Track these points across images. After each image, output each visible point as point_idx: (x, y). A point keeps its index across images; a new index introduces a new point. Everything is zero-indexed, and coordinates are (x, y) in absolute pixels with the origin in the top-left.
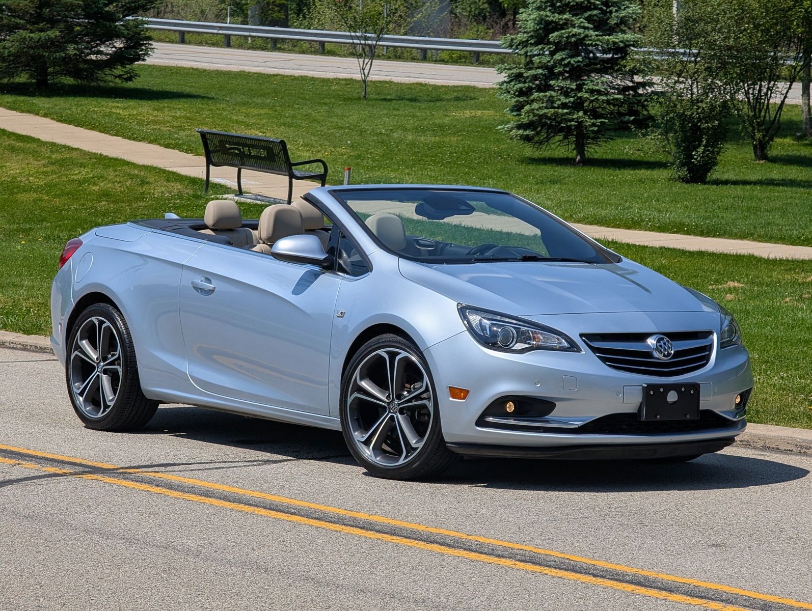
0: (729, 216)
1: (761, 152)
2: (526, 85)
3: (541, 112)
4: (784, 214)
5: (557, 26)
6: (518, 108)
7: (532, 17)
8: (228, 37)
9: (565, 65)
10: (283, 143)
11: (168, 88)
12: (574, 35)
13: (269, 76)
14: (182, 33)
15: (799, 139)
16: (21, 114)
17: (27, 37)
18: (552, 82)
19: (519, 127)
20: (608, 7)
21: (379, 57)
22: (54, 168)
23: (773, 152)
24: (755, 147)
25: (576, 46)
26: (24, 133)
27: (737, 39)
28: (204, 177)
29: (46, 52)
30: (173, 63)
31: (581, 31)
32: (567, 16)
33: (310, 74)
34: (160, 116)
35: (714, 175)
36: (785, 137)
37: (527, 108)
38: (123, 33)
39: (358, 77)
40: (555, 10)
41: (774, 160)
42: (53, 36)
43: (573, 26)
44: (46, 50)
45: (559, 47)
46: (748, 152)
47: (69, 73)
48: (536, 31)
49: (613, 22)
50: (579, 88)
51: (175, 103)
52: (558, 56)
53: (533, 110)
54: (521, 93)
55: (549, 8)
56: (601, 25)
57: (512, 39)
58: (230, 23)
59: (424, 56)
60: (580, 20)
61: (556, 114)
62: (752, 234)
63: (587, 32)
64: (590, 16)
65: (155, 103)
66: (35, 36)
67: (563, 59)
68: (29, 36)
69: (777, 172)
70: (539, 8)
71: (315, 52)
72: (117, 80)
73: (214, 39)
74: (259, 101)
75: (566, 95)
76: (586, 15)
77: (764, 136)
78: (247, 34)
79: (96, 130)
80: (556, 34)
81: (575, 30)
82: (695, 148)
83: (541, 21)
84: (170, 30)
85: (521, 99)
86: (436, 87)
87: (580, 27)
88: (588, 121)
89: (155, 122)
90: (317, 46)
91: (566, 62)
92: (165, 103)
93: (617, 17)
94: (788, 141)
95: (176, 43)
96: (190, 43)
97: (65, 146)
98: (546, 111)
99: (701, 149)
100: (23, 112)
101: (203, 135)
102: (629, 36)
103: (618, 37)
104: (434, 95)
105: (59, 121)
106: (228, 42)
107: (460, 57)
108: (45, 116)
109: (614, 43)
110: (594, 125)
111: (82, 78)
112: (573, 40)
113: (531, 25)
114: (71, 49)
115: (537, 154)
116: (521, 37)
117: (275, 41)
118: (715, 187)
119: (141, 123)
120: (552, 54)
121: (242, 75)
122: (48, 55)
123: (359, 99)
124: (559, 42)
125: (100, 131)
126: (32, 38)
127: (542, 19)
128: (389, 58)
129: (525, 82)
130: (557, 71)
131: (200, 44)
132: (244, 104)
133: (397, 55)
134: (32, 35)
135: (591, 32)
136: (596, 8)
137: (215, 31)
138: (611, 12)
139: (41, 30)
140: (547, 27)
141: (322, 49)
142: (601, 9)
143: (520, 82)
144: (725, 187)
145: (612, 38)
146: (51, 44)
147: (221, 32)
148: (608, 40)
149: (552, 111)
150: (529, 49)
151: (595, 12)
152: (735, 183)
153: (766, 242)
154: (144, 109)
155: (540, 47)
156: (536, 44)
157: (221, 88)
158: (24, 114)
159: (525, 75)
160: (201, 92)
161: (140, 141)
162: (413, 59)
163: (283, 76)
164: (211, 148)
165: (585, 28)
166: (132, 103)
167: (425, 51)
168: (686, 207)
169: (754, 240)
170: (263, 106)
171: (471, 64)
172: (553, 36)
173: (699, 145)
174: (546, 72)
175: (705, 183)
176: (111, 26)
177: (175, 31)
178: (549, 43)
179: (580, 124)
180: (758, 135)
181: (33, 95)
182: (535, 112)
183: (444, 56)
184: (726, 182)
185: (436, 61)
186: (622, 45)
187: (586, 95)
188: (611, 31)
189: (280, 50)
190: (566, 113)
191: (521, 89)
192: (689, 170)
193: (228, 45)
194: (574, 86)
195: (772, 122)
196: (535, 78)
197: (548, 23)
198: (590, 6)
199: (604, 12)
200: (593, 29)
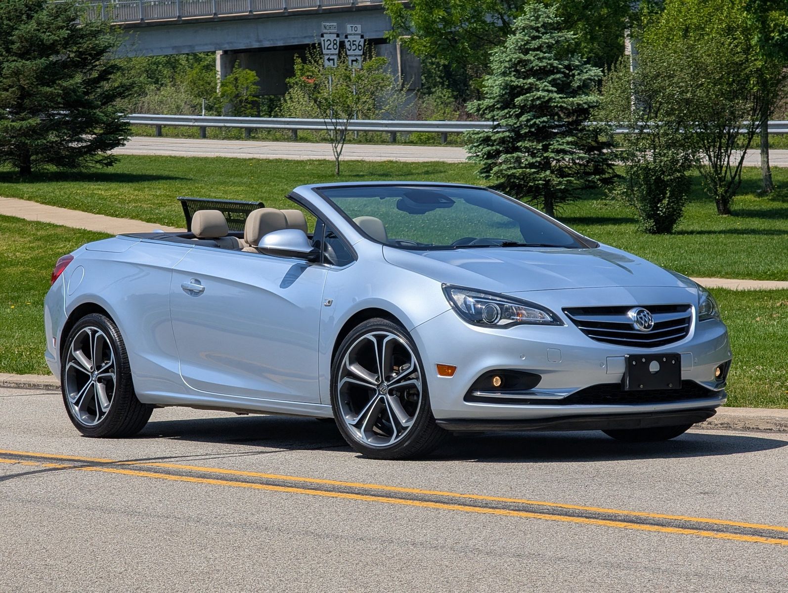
0: (696, 258)
1: (724, 207)
2: (494, 148)
3: (510, 172)
4: (749, 255)
5: (522, 91)
6: (487, 170)
7: (497, 82)
8: (203, 128)
9: (531, 126)
11: (148, 173)
12: (539, 98)
13: (245, 160)
14: (159, 127)
15: (760, 195)
16: (5, 199)
17: (9, 126)
18: (519, 144)
20: (571, 70)
21: (350, 142)
22: (40, 243)
23: (734, 207)
24: (718, 202)
25: (543, 108)
26: (9, 214)
27: (693, 93)
29: (28, 140)
30: (151, 153)
31: (545, 94)
32: (531, 80)
33: (285, 157)
34: (141, 195)
35: (679, 226)
36: (747, 194)
37: (495, 169)
38: (102, 120)
40: (519, 75)
41: (736, 214)
42: (34, 124)
43: (538, 90)
44: (28, 138)
45: (524, 109)
46: (712, 208)
47: (51, 161)
48: (502, 96)
49: (576, 84)
50: (545, 148)
51: (155, 184)
52: (524, 118)
53: (501, 170)
54: (489, 155)
55: (513, 73)
56: (564, 88)
57: (479, 105)
58: (205, 115)
59: (394, 139)
60: (544, 84)
61: (524, 174)
62: (719, 272)
63: (551, 95)
64: (554, 80)
65: (135, 185)
66: (17, 124)
67: (528, 121)
68: (11, 125)
69: (739, 224)
70: (504, 74)
71: (288, 140)
72: (98, 166)
73: (190, 132)
74: (236, 180)
75: (533, 155)
76: (550, 78)
77: (726, 192)
78: (222, 124)
79: (79, 210)
80: (522, 97)
81: (540, 93)
82: (660, 201)
83: (507, 86)
84: (147, 125)
85: (489, 161)
86: (406, 164)
87: (544, 90)
88: (555, 180)
89: (136, 201)
90: (290, 134)
91: (532, 122)
92: (146, 184)
93: (580, 80)
94: (750, 197)
95: (154, 136)
96: (167, 136)
97: (49, 224)
98: (514, 171)
99: (666, 201)
100: (7, 196)
101: (184, 203)
102: (592, 98)
103: (582, 99)
104: (405, 170)
105: (43, 203)
106: (203, 133)
107: (428, 139)
108: (30, 199)
109: (579, 105)
110: (560, 183)
111: (64, 166)
112: (538, 102)
113: (497, 91)
114: (52, 137)
116: (487, 102)
117: (250, 130)
118: (681, 236)
119: (122, 202)
120: (518, 116)
121: (218, 160)
122: (30, 143)
123: (333, 175)
124: (525, 105)
125: (83, 211)
126: (14, 126)
127: (507, 85)
128: (360, 142)
129: (493, 145)
130: (522, 132)
131: (177, 136)
132: (222, 184)
133: (368, 138)
134: (13, 124)
135: (555, 95)
136: (559, 72)
137: (191, 124)
138: (573, 75)
139: (23, 119)
140: (513, 92)
141: (295, 136)
142: (563, 73)
143: (488, 145)
144: (690, 236)
145: (576, 100)
146: (33, 132)
147: (196, 124)
148: (573, 102)
149: (520, 171)
150: (495, 113)
151: (558, 76)
152: (701, 233)
153: (734, 278)
154: (126, 190)
155: (506, 111)
156: (502, 108)
157: (199, 171)
158: (9, 198)
159: (493, 138)
160: (180, 175)
161: (122, 217)
162: (384, 142)
163: (259, 160)
165: (548, 91)
166: (113, 185)
167: (394, 133)
168: (654, 252)
169: (722, 277)
170: (240, 184)
171: (440, 144)
172: (519, 100)
173: (664, 198)
174: (513, 134)
175: (672, 233)
176: (90, 113)
177: (152, 125)
178: (514, 106)
179: (548, 182)
180: (720, 190)
181: (17, 181)
182: (504, 172)
183: (413, 138)
184: (692, 233)
185: (405, 143)
186: (586, 106)
187: (552, 155)
188: (574, 93)
189: (254, 138)
190: (534, 173)
191: (489, 152)
192: (657, 222)
193: (204, 136)
194: (540, 147)
195: (733, 178)
196: (503, 141)
197: (513, 88)
198: (553, 70)
199: (566, 76)
200: (557, 92)
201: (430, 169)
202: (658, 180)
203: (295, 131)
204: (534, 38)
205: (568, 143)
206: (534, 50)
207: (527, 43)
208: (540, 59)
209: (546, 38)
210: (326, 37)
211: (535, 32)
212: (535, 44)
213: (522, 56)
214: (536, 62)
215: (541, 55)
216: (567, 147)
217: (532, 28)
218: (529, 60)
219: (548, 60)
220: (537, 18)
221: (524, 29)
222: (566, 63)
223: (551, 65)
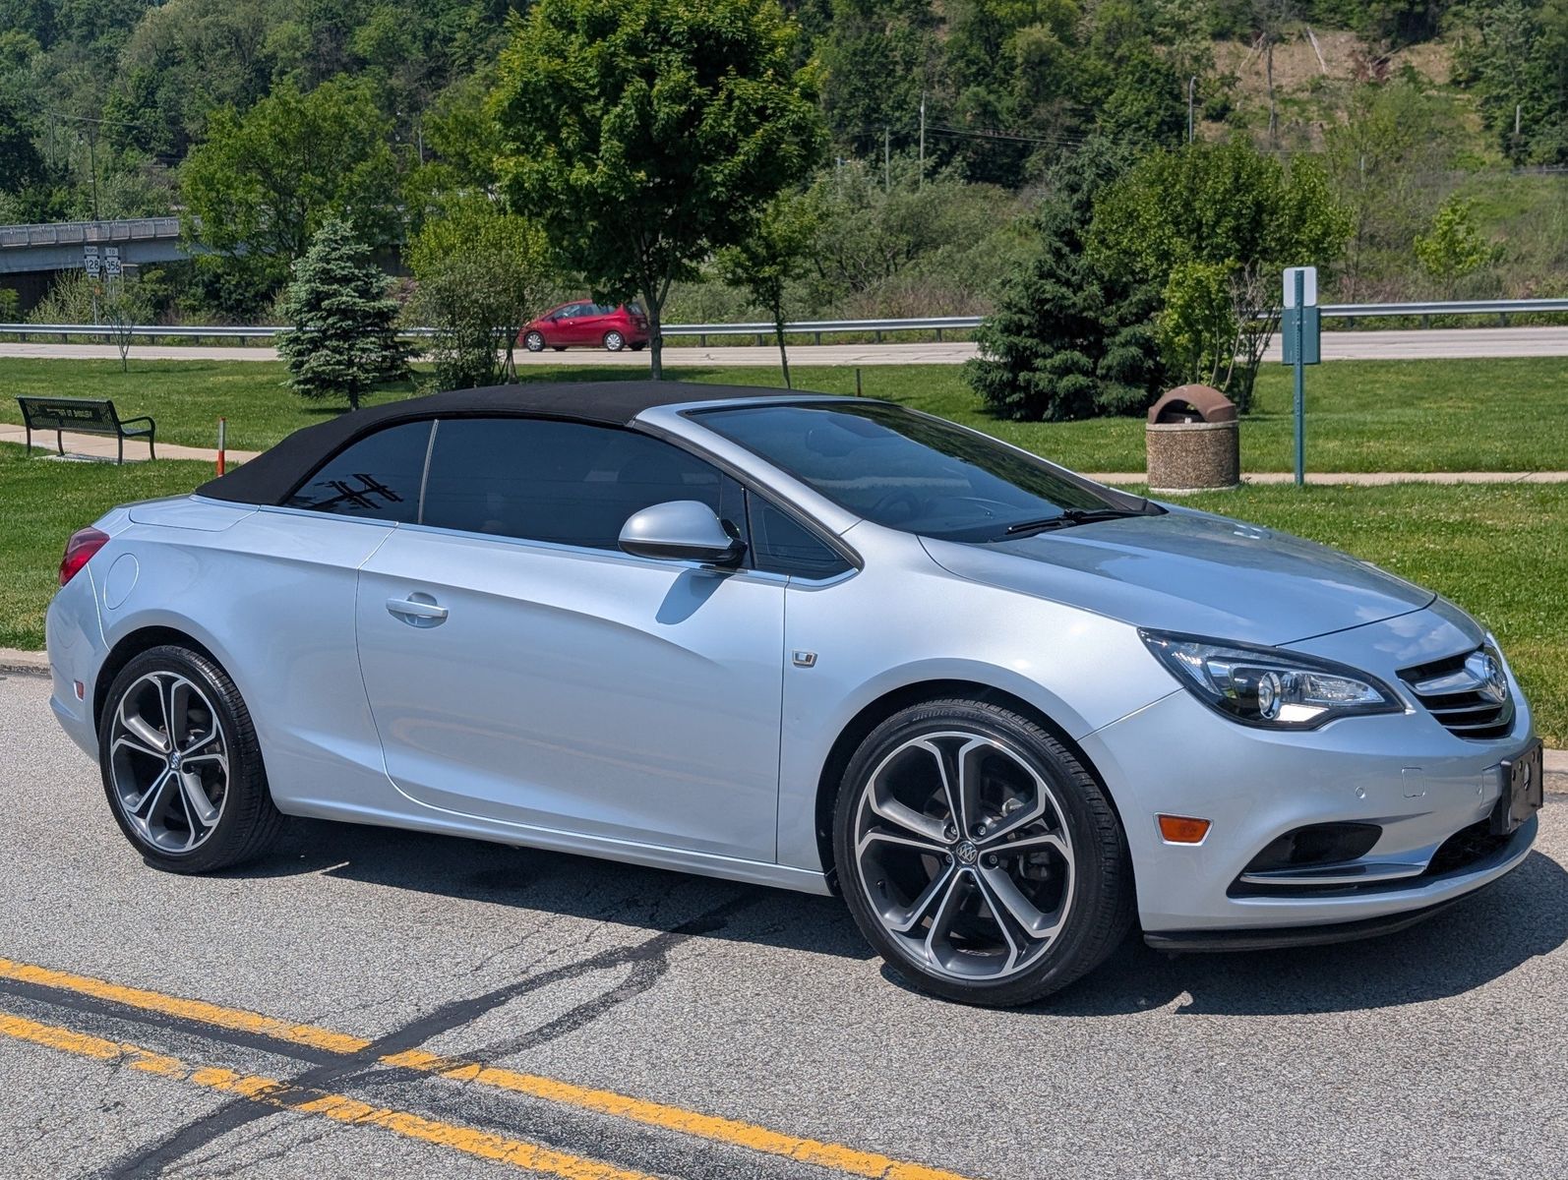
2: (303, 347)
3: (320, 369)
5: (328, 296)
6: (298, 366)
7: (303, 289)
9: (337, 328)
10: (110, 403)
12: (343, 303)
18: (326, 343)
19: (299, 383)
20: (369, 278)
25: (345, 313)
28: (25, 442)
31: (349, 299)
32: (335, 286)
33: (67, 357)
37: (305, 366)
39: (119, 357)
40: (323, 282)
43: (342, 295)
45: (330, 313)
48: (308, 300)
49: (374, 291)
50: (351, 348)
52: (330, 321)
53: (311, 367)
54: (300, 353)
55: (318, 281)
56: (364, 293)
60: (347, 290)
61: (333, 370)
63: (354, 300)
64: (355, 286)
67: (335, 323)
70: (308, 281)
74: (35, 377)
75: (340, 353)
76: (353, 285)
80: (327, 302)
81: (344, 298)
83: (313, 291)
85: (300, 359)
88: (361, 376)
91: (337, 325)
93: (377, 287)
98: (324, 368)
101: (22, 402)
102: (390, 302)
103: (381, 304)
107: (181, 341)
109: (379, 308)
110: (367, 378)
112: (343, 306)
113: (303, 295)
115: (317, 406)
116: (294, 306)
117: (23, 335)
120: (325, 319)
121: (7, 360)
123: (120, 372)
124: (331, 309)
129: (302, 344)
130: (329, 333)
135: (358, 300)
136: (359, 279)
138: (372, 283)
140: (318, 297)
142: (363, 280)
143: (297, 344)
145: (376, 304)
148: (373, 306)
149: (330, 368)
151: (359, 283)
155: (312, 314)
156: (309, 312)
159: (301, 338)
162: (143, 344)
164: (31, 412)
165: (351, 296)
172: (325, 304)
174: (320, 335)
178: (321, 310)
179: (355, 378)
182: (314, 369)
185: (163, 345)
186: (386, 310)
187: (358, 353)
188: (374, 299)
189: (29, 342)
190: (342, 369)
191: (299, 351)
194: (346, 346)
195: (501, 372)
196: (312, 341)
197: (318, 293)
198: (355, 278)
199: (366, 283)
200: (360, 297)
201: (204, 366)
202: (466, 375)
203: (65, 335)
204: (334, 249)
205: (372, 343)
206: (336, 260)
207: (329, 253)
208: (343, 268)
209: (345, 250)
210: (89, 258)
211: (334, 243)
212: (334, 255)
213: (325, 265)
214: (338, 271)
215: (343, 264)
216: (371, 347)
217: (331, 240)
218: (331, 269)
219: (349, 269)
220: (335, 233)
221: (324, 241)
222: (364, 272)
223: (353, 273)
